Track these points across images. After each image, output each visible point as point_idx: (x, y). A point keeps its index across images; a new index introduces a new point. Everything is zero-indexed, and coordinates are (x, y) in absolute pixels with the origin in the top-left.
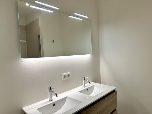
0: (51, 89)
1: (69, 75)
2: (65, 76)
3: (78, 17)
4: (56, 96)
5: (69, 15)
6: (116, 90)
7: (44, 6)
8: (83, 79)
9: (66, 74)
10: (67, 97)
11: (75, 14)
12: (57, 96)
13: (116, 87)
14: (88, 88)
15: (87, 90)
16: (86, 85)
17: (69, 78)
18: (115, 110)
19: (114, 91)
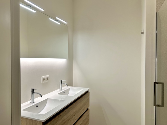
0: (34, 90)
1: (47, 79)
2: (44, 79)
3: (58, 21)
4: (40, 97)
5: (50, 18)
6: (89, 91)
7: (31, 5)
8: (61, 83)
9: (45, 77)
10: (48, 99)
11: (57, 18)
12: (42, 97)
13: (89, 88)
14: (65, 91)
15: (64, 93)
16: (63, 88)
17: (47, 81)
18: (88, 109)
19: (88, 92)
